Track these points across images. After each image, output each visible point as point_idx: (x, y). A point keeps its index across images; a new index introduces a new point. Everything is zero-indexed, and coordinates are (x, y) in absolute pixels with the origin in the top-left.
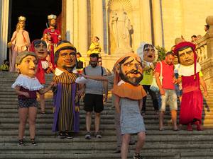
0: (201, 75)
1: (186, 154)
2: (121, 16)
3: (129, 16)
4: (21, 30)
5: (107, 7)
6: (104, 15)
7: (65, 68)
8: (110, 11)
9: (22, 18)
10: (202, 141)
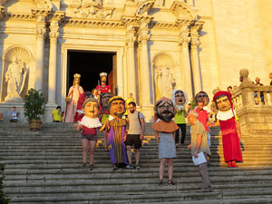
0: (237, 118)
1: (228, 193)
2: (164, 71)
3: (171, 71)
4: (77, 86)
5: (152, 64)
6: (150, 71)
7: (116, 114)
8: (154, 67)
9: (77, 76)
10: (241, 181)
